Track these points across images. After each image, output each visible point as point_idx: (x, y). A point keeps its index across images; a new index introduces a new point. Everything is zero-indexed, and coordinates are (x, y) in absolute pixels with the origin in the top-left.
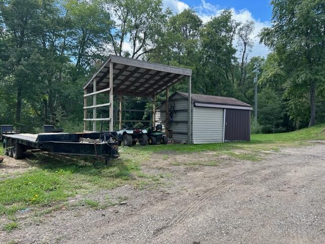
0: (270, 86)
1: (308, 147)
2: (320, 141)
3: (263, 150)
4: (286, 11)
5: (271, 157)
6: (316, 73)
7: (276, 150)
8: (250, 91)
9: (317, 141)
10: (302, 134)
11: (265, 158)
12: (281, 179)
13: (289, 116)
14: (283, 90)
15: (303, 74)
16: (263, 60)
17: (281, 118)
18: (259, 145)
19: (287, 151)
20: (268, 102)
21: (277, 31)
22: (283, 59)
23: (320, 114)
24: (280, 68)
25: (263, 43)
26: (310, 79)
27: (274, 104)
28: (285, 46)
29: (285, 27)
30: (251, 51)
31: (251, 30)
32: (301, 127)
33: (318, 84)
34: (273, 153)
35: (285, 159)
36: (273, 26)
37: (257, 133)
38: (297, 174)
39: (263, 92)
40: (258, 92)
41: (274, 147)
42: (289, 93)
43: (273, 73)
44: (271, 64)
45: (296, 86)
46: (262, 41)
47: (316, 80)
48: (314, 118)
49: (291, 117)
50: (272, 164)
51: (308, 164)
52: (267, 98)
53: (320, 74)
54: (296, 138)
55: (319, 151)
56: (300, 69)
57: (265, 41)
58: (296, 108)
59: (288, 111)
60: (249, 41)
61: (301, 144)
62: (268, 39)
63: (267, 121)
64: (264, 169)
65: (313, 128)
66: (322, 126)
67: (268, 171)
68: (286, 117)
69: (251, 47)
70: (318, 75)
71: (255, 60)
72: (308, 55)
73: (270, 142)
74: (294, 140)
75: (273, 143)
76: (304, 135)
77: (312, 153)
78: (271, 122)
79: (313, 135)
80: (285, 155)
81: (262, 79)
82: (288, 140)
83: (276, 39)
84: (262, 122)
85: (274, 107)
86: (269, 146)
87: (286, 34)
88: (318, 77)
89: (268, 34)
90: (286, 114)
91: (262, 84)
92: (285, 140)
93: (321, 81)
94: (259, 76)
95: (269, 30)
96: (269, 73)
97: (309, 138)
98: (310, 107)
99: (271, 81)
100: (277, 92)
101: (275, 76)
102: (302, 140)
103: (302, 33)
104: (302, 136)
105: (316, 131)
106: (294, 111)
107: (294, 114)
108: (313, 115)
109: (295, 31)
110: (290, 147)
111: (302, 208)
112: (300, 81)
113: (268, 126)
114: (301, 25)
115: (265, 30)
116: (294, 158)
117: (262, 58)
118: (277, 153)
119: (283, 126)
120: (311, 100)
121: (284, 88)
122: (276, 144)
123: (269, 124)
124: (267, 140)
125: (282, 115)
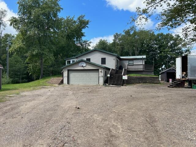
0: (17, 54)
1: (37, 90)
2: (44, 87)
3: (9, 94)
4: (27, 11)
5: (13, 98)
6: (43, 50)
7: (18, 94)
8: (4, 56)
9: (43, 87)
10: (35, 83)
11: (9, 99)
12: (16, 111)
13: (29, 73)
14: (26, 57)
15: (36, 49)
16: (13, 37)
17: (25, 74)
18: (7, 91)
19: (24, 94)
20: (16, 64)
21: (21, 21)
22: (25, 39)
23: (46, 72)
24: (23, 44)
25: (12, 26)
26: (40, 53)
27: (20, 65)
28: (26, 31)
29: (26, 20)
30: (4, 29)
31: (5, 16)
32: (36, 79)
33: (44, 56)
34: (15, 95)
35: (22, 99)
36: (19, 18)
37: (8, 83)
38: (26, 106)
39: (12, 57)
40: (9, 57)
41: (17, 92)
42: (29, 60)
43: (19, 46)
44: (18, 40)
45: (33, 56)
46: (12, 25)
47: (43, 53)
48: (42, 74)
49: (30, 74)
50: (12, 102)
51: (34, 100)
52: (15, 61)
53: (45, 50)
54: (32, 85)
55: (42, 92)
56: (34, 46)
57: (14, 25)
58: (33, 68)
59: (28, 70)
60: (3, 22)
61: (34, 89)
62: (16, 24)
63: (16, 76)
64: (6, 106)
65: (41, 80)
66: (46, 78)
67: (8, 108)
68: (28, 74)
69: (5, 26)
70: (44, 51)
71: (7, 36)
72: (39, 39)
73: (15, 89)
74: (30, 87)
75: (17, 89)
76: (36, 84)
77: (38, 94)
78: (18, 77)
79: (41, 84)
80: (22, 96)
81: (11, 49)
82: (27, 87)
83: (21, 26)
84: (13, 76)
85: (20, 67)
86: (14, 91)
87: (27, 24)
88: (44, 52)
89: (15, 21)
90: (28, 72)
91: (11, 52)
92: (25, 87)
93: (46, 54)
94: (10, 47)
95: (17, 19)
96: (16, 46)
97: (39, 85)
98: (40, 68)
99: (17, 51)
100: (23, 58)
101: (20, 48)
102: (35, 86)
103: (36, 27)
104: (35, 84)
105: (43, 81)
106: (32, 70)
107: (32, 72)
108: (42, 72)
109: (32, 24)
110: (27, 91)
111: (23, 125)
112: (34, 53)
113: (16, 79)
114: (35, 21)
115: (13, 18)
116: (27, 97)
117: (13, 35)
118: (18, 96)
119: (26, 79)
120: (41, 64)
121: (27, 56)
122: (19, 90)
123: (17, 77)
124: (14, 87)
125: (25, 72)
